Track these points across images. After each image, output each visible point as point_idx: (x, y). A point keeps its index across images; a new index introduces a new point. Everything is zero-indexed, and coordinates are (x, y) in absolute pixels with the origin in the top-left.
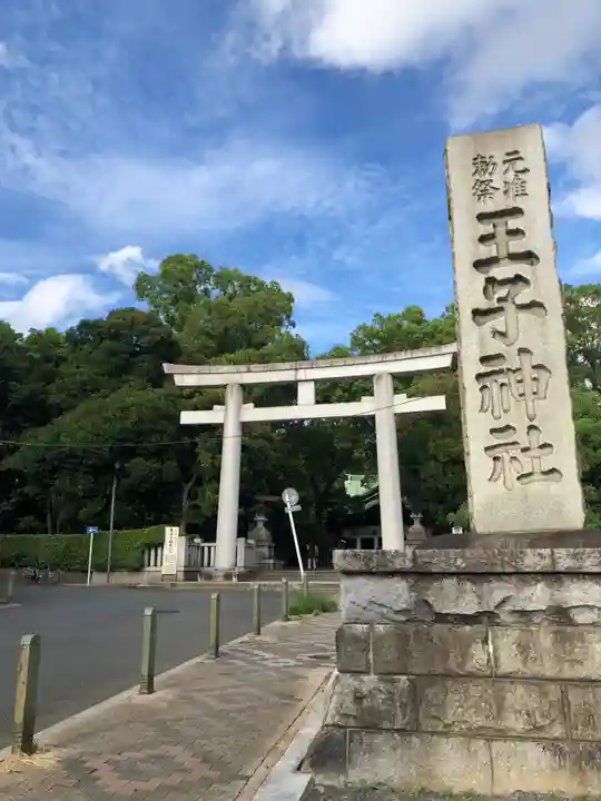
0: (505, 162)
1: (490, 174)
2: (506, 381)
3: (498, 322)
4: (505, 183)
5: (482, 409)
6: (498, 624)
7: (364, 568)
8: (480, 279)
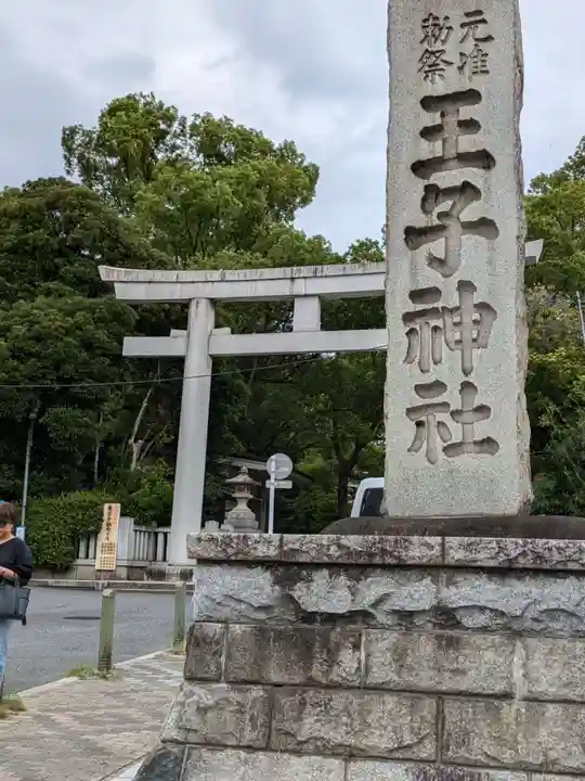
0: (463, 25)
1: (443, 42)
2: (439, 323)
3: (437, 247)
4: (461, 54)
5: (408, 359)
6: (375, 627)
7: (222, 556)
8: (419, 186)
